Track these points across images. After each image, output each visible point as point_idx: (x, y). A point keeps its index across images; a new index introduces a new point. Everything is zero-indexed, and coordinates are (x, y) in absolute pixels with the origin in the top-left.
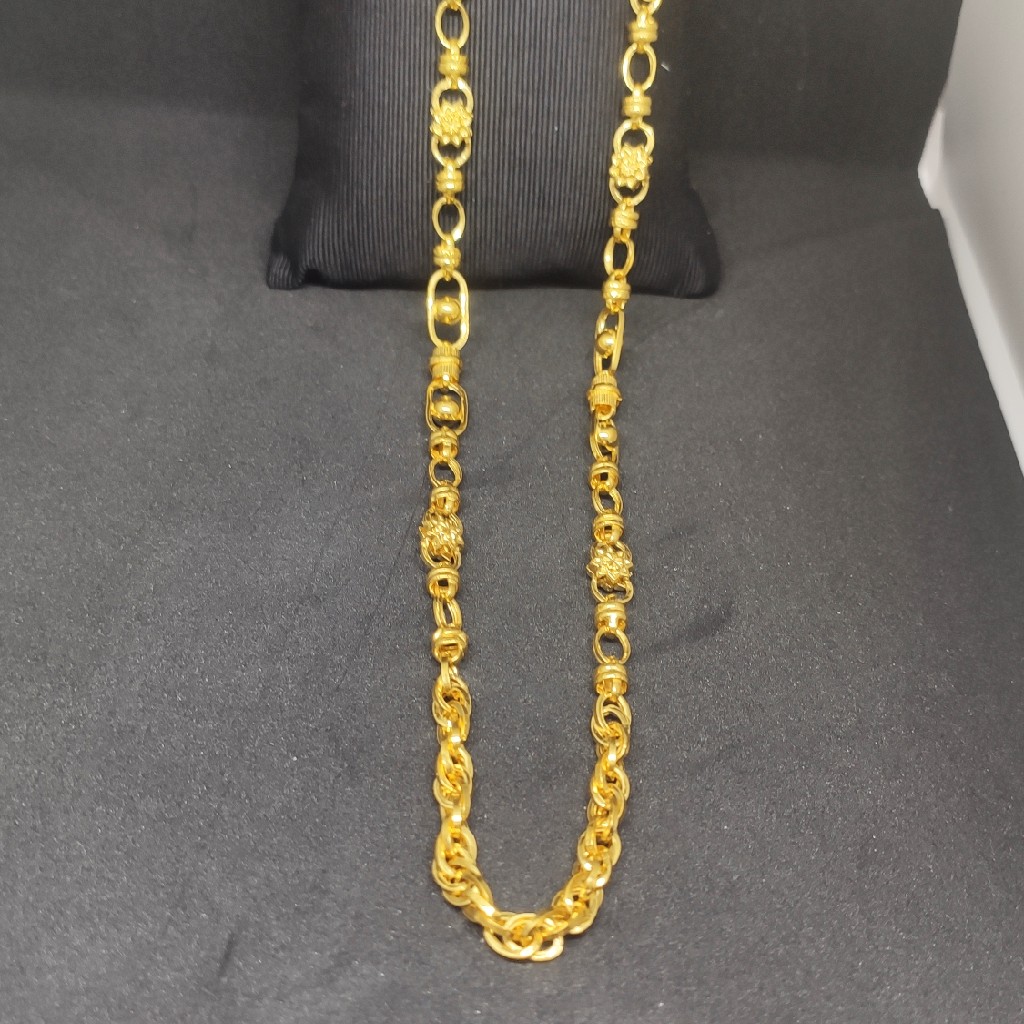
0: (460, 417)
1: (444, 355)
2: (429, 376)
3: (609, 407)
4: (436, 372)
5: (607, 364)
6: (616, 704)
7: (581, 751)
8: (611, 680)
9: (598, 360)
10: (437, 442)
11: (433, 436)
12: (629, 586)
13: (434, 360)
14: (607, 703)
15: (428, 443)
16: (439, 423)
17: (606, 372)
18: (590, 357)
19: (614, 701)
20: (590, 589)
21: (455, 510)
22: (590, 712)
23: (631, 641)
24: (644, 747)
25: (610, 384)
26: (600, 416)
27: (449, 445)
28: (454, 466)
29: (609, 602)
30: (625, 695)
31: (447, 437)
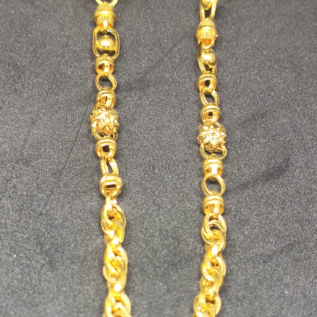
0: (115, 49)
1: (104, 10)
2: (94, 24)
3: (210, 41)
4: (99, 21)
5: (208, 14)
6: (217, 219)
7: (195, 249)
8: (213, 205)
9: (203, 11)
10: (100, 63)
11: (98, 60)
12: (224, 149)
13: (97, 13)
14: (211, 219)
15: (94, 65)
16: (101, 52)
17: (208, 19)
18: (198, 10)
19: (216, 217)
20: (199, 152)
21: (113, 106)
22: (201, 225)
23: (226, 183)
24: (235, 245)
25: (210, 26)
26: (204, 46)
27: (109, 65)
28: (112, 78)
29: (212, 158)
30: (223, 215)
31: (107, 60)
